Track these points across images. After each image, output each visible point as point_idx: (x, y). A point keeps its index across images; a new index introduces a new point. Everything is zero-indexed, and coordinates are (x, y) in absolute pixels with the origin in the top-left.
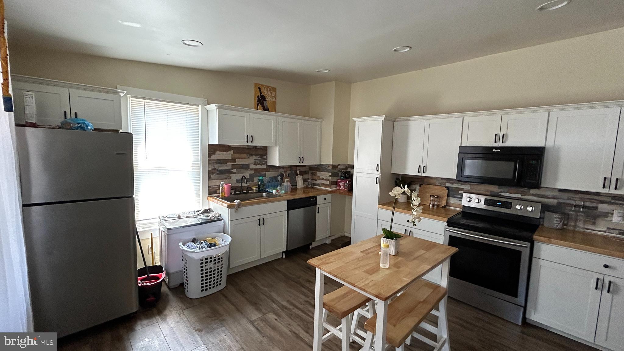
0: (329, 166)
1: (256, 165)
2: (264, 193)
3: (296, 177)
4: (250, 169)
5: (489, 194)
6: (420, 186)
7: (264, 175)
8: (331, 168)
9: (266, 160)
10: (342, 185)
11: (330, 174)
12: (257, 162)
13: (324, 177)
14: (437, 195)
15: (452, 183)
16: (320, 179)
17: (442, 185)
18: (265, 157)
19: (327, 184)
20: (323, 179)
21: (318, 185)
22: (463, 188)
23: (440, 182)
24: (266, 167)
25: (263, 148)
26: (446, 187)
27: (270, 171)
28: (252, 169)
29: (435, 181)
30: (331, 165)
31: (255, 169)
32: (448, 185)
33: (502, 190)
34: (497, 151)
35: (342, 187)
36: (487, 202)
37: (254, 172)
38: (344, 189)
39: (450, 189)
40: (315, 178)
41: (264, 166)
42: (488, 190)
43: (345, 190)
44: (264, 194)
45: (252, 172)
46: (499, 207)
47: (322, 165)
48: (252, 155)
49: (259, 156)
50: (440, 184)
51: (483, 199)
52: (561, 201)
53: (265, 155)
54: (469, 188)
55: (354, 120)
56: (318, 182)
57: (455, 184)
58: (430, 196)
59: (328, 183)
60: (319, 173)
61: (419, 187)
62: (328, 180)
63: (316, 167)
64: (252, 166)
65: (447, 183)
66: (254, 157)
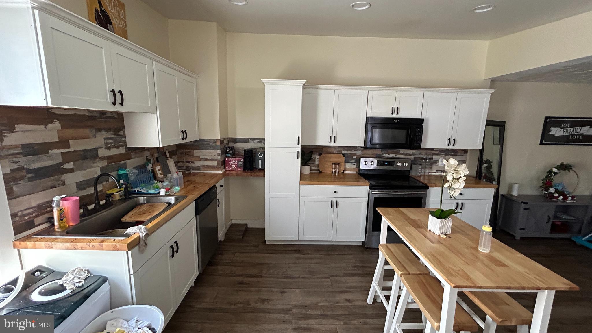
0: (215, 141)
1: (109, 148)
2: (140, 198)
3: (167, 161)
4: (100, 158)
5: (375, 156)
6: (319, 155)
7: (124, 167)
8: (219, 143)
9: (124, 138)
10: (233, 165)
11: (219, 152)
12: (111, 143)
13: (206, 157)
14: (338, 162)
15: (347, 151)
16: (200, 160)
17: (339, 153)
18: (121, 133)
19: (215, 166)
20: (206, 160)
21: (198, 168)
22: (356, 154)
23: (338, 150)
24: (126, 151)
25: (116, 116)
26: (343, 154)
27: (132, 156)
28: (103, 158)
29: (333, 149)
30: (219, 140)
31: (109, 158)
32: (344, 152)
33: (383, 152)
34: (396, 121)
35: (234, 166)
36: (379, 164)
37: (108, 163)
38: (237, 169)
39: (346, 155)
40: (190, 159)
41: (122, 150)
42: (374, 153)
43: (239, 169)
44: (142, 199)
45: (104, 163)
46: (386, 166)
47: (201, 140)
48: (99, 130)
49: (111, 132)
50: (338, 152)
51: (375, 161)
52: (416, 156)
53: (120, 130)
54: (361, 153)
55: (263, 81)
56: (197, 164)
57: (349, 151)
58: (333, 164)
59: (215, 163)
60: (196, 153)
61: (318, 157)
62: (216, 160)
63: (192, 144)
64: (103, 153)
65: (343, 150)
66: (105, 134)
